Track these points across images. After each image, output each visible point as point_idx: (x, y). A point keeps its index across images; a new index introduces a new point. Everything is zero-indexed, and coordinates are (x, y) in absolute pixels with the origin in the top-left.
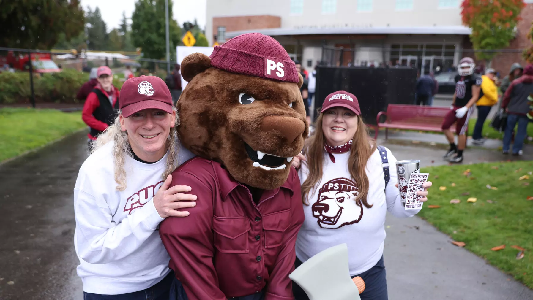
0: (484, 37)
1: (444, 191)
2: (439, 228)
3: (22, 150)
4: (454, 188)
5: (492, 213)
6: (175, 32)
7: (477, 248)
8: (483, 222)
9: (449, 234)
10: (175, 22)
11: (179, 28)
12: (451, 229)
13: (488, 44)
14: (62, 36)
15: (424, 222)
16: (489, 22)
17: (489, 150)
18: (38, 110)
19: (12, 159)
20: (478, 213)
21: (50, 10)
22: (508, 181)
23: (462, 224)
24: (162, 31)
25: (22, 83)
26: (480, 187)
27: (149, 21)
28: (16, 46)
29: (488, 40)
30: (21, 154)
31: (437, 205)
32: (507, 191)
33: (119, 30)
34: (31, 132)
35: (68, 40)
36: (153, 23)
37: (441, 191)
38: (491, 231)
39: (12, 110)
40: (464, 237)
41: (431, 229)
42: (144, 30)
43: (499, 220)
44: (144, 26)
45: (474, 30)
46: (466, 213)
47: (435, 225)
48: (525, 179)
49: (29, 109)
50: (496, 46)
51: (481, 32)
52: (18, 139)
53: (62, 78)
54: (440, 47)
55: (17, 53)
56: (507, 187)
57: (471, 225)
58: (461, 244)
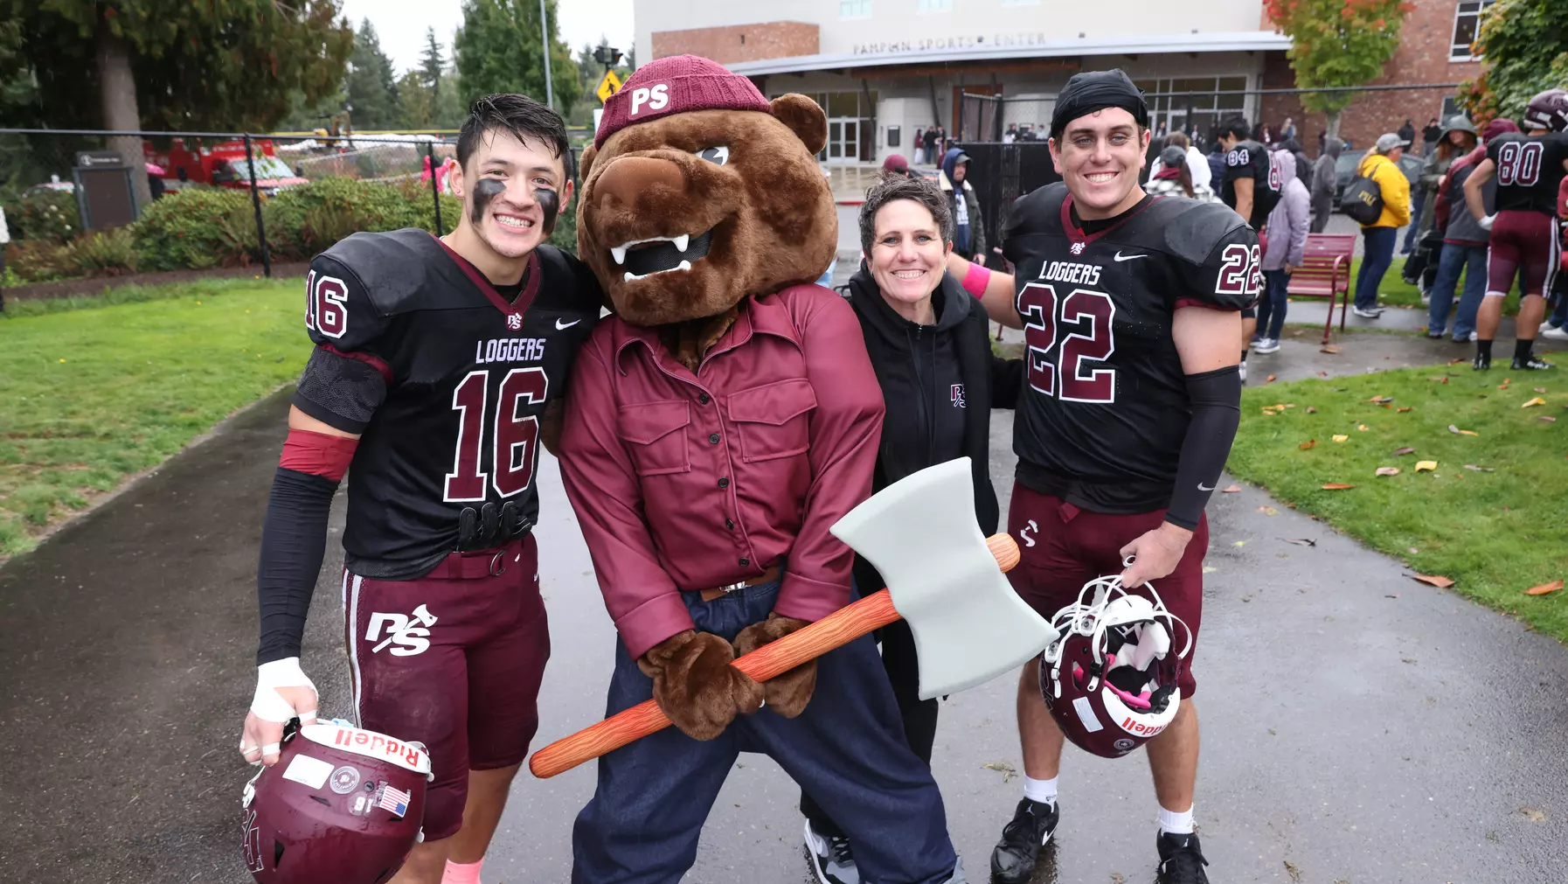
0: (1322, 58)
1: (1344, 445)
2: (1369, 542)
3: (266, 385)
4: (1366, 437)
5: (1489, 498)
6: (565, 75)
7: (1487, 589)
8: (1479, 522)
9: (1399, 556)
10: (562, 49)
11: (571, 64)
12: (1400, 542)
13: (1333, 74)
14: (297, 97)
15: (1320, 525)
16: (1334, 19)
17: (1400, 334)
18: (277, 283)
19: (249, 406)
20: (1456, 498)
21: (267, 30)
22: (1498, 415)
23: (1426, 530)
24: (533, 72)
25: (227, 215)
26: (1432, 431)
27: (501, 49)
28: (188, 126)
29: (1331, 63)
30: (266, 394)
31: (1341, 483)
32: (1505, 439)
33: (422, 74)
34: (276, 338)
35: (310, 104)
36: (511, 53)
37: (1337, 444)
38: (1508, 544)
39: (218, 284)
40: (1444, 563)
41: (1345, 544)
42: (490, 72)
43: (1517, 515)
44: (490, 61)
45: (1299, 39)
46: (1426, 501)
47: (1353, 534)
48: (1537, 405)
49: (258, 279)
50: (1353, 77)
51: (1317, 44)
52: (249, 355)
53: (322, 200)
54: (1210, 84)
55: (194, 144)
56: (1499, 428)
57: (1449, 532)
58: (1441, 581)
